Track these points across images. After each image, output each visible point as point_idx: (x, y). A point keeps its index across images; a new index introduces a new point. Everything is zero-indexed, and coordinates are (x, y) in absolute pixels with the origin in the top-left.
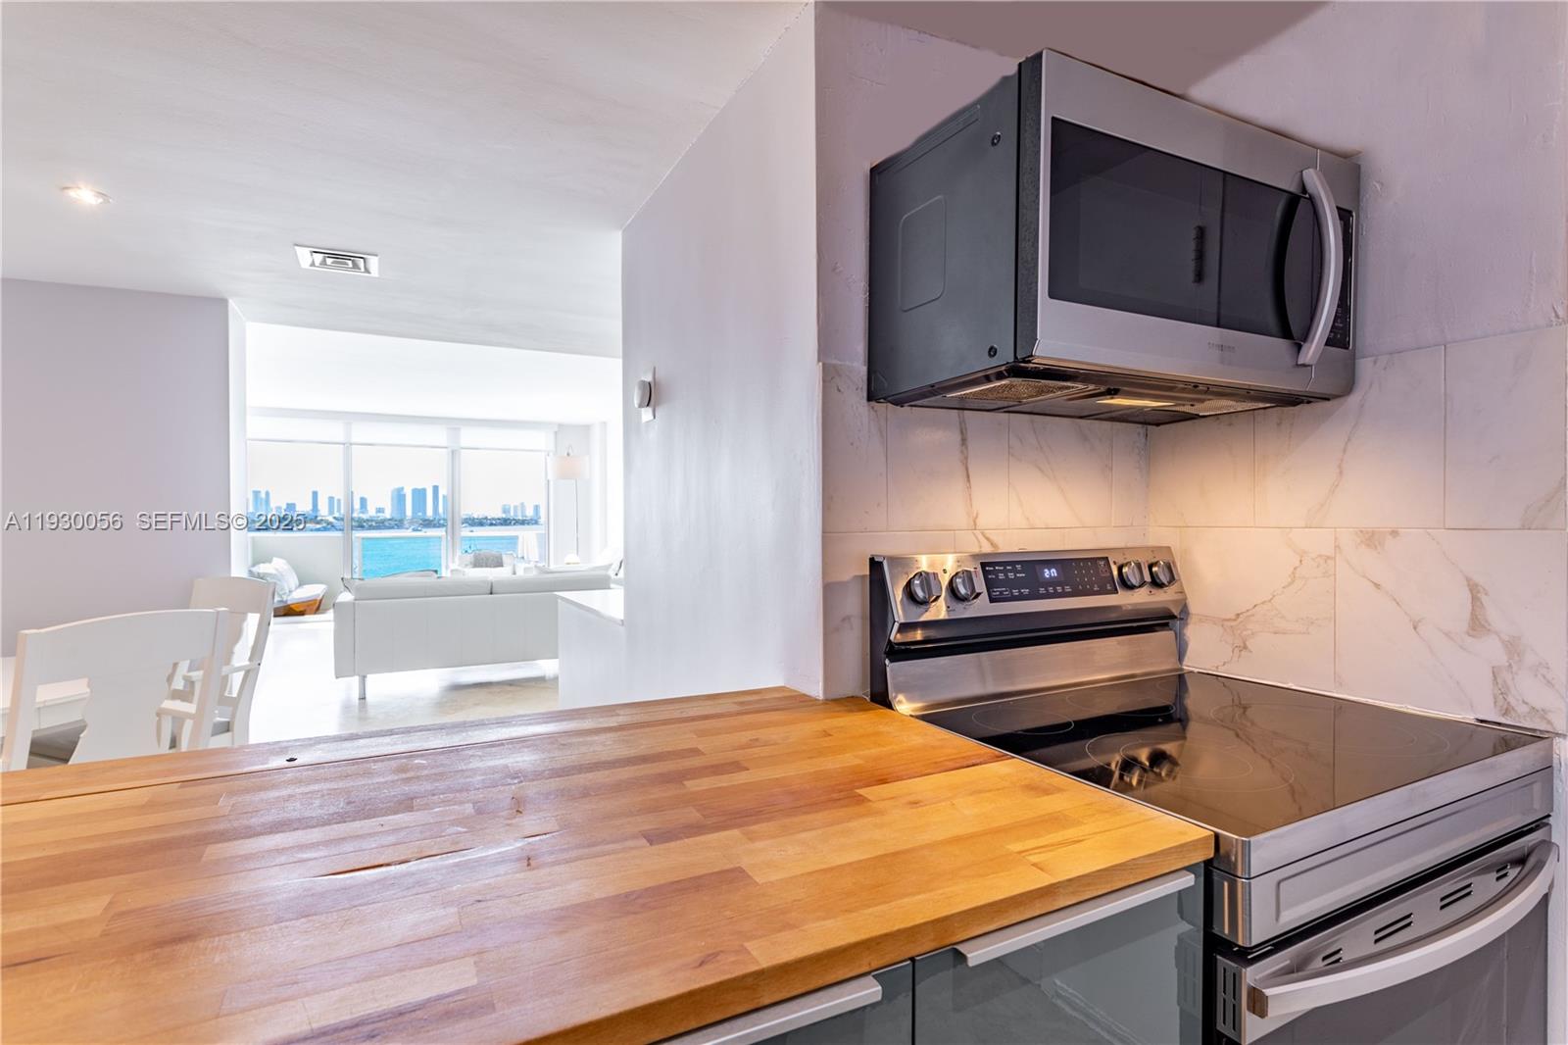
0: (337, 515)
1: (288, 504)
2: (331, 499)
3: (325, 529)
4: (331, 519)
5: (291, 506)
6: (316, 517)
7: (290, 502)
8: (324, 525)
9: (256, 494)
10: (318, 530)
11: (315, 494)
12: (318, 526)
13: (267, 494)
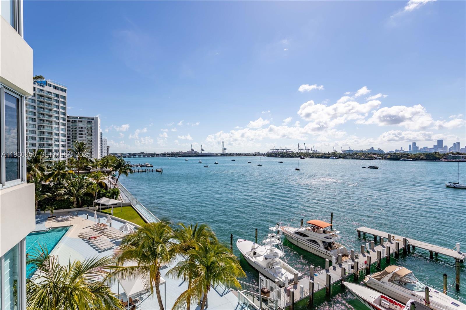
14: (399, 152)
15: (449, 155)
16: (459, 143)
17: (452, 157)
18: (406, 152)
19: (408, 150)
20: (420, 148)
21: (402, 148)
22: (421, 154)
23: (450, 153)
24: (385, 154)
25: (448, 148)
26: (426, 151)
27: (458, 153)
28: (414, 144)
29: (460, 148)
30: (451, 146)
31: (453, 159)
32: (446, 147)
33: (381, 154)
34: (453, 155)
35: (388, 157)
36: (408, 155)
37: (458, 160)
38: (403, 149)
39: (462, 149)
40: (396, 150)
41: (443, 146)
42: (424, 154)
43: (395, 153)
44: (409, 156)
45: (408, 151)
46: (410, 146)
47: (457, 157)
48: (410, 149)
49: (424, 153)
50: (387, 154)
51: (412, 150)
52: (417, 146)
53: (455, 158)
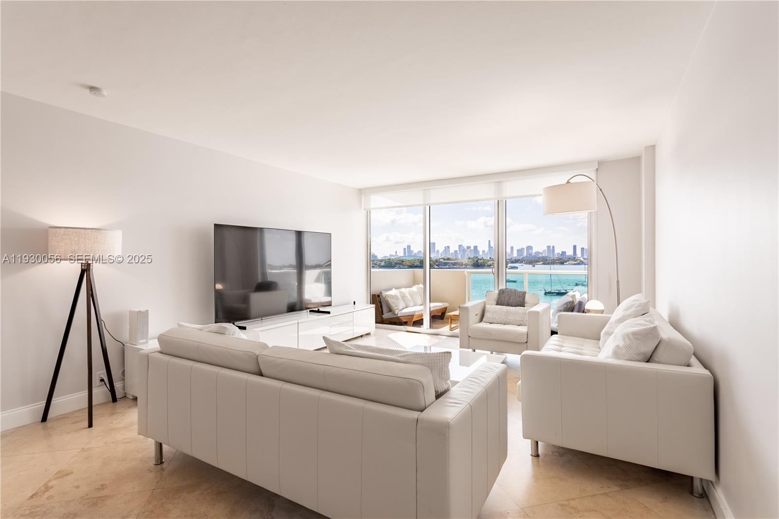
0: (585, 257)
1: (562, 252)
2: (583, 249)
3: (579, 264)
4: (582, 259)
5: (564, 253)
6: (575, 258)
7: (563, 251)
8: (579, 262)
9: (549, 247)
10: (575, 264)
11: (575, 247)
12: (575, 262)
13: (553, 247)
14: (393, 258)
15: (441, 260)
16: (449, 247)
17: (444, 263)
18: (401, 258)
19: (403, 255)
20: (415, 252)
21: (396, 252)
22: (415, 260)
23: (441, 259)
24: (379, 260)
25: (440, 252)
26: (420, 256)
27: (448, 259)
28: (409, 247)
29: (450, 253)
30: (442, 251)
31: (444, 266)
32: (438, 251)
33: (374, 260)
34: (444, 261)
35: (383, 264)
36: (403, 261)
37: (448, 267)
38: (398, 254)
39: (452, 253)
40: (390, 255)
41: (436, 250)
42: (418, 260)
43: (389, 259)
44: (404, 263)
45: (402, 257)
46: (405, 249)
47: (447, 263)
48: (405, 254)
49: (418, 258)
50: (381, 261)
51: (407, 255)
52: (412, 249)
53: (445, 264)
